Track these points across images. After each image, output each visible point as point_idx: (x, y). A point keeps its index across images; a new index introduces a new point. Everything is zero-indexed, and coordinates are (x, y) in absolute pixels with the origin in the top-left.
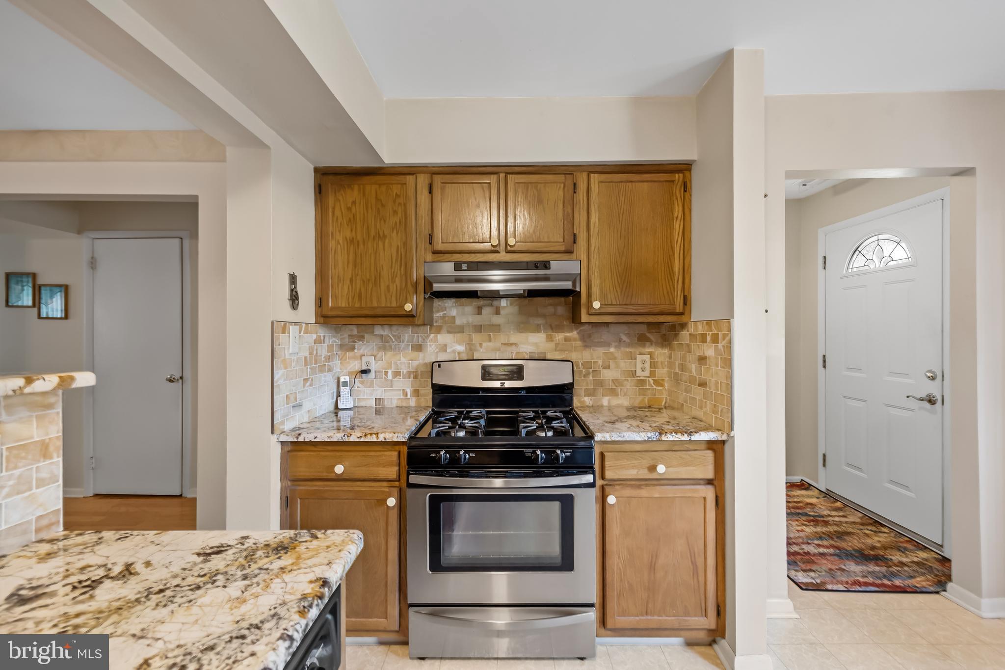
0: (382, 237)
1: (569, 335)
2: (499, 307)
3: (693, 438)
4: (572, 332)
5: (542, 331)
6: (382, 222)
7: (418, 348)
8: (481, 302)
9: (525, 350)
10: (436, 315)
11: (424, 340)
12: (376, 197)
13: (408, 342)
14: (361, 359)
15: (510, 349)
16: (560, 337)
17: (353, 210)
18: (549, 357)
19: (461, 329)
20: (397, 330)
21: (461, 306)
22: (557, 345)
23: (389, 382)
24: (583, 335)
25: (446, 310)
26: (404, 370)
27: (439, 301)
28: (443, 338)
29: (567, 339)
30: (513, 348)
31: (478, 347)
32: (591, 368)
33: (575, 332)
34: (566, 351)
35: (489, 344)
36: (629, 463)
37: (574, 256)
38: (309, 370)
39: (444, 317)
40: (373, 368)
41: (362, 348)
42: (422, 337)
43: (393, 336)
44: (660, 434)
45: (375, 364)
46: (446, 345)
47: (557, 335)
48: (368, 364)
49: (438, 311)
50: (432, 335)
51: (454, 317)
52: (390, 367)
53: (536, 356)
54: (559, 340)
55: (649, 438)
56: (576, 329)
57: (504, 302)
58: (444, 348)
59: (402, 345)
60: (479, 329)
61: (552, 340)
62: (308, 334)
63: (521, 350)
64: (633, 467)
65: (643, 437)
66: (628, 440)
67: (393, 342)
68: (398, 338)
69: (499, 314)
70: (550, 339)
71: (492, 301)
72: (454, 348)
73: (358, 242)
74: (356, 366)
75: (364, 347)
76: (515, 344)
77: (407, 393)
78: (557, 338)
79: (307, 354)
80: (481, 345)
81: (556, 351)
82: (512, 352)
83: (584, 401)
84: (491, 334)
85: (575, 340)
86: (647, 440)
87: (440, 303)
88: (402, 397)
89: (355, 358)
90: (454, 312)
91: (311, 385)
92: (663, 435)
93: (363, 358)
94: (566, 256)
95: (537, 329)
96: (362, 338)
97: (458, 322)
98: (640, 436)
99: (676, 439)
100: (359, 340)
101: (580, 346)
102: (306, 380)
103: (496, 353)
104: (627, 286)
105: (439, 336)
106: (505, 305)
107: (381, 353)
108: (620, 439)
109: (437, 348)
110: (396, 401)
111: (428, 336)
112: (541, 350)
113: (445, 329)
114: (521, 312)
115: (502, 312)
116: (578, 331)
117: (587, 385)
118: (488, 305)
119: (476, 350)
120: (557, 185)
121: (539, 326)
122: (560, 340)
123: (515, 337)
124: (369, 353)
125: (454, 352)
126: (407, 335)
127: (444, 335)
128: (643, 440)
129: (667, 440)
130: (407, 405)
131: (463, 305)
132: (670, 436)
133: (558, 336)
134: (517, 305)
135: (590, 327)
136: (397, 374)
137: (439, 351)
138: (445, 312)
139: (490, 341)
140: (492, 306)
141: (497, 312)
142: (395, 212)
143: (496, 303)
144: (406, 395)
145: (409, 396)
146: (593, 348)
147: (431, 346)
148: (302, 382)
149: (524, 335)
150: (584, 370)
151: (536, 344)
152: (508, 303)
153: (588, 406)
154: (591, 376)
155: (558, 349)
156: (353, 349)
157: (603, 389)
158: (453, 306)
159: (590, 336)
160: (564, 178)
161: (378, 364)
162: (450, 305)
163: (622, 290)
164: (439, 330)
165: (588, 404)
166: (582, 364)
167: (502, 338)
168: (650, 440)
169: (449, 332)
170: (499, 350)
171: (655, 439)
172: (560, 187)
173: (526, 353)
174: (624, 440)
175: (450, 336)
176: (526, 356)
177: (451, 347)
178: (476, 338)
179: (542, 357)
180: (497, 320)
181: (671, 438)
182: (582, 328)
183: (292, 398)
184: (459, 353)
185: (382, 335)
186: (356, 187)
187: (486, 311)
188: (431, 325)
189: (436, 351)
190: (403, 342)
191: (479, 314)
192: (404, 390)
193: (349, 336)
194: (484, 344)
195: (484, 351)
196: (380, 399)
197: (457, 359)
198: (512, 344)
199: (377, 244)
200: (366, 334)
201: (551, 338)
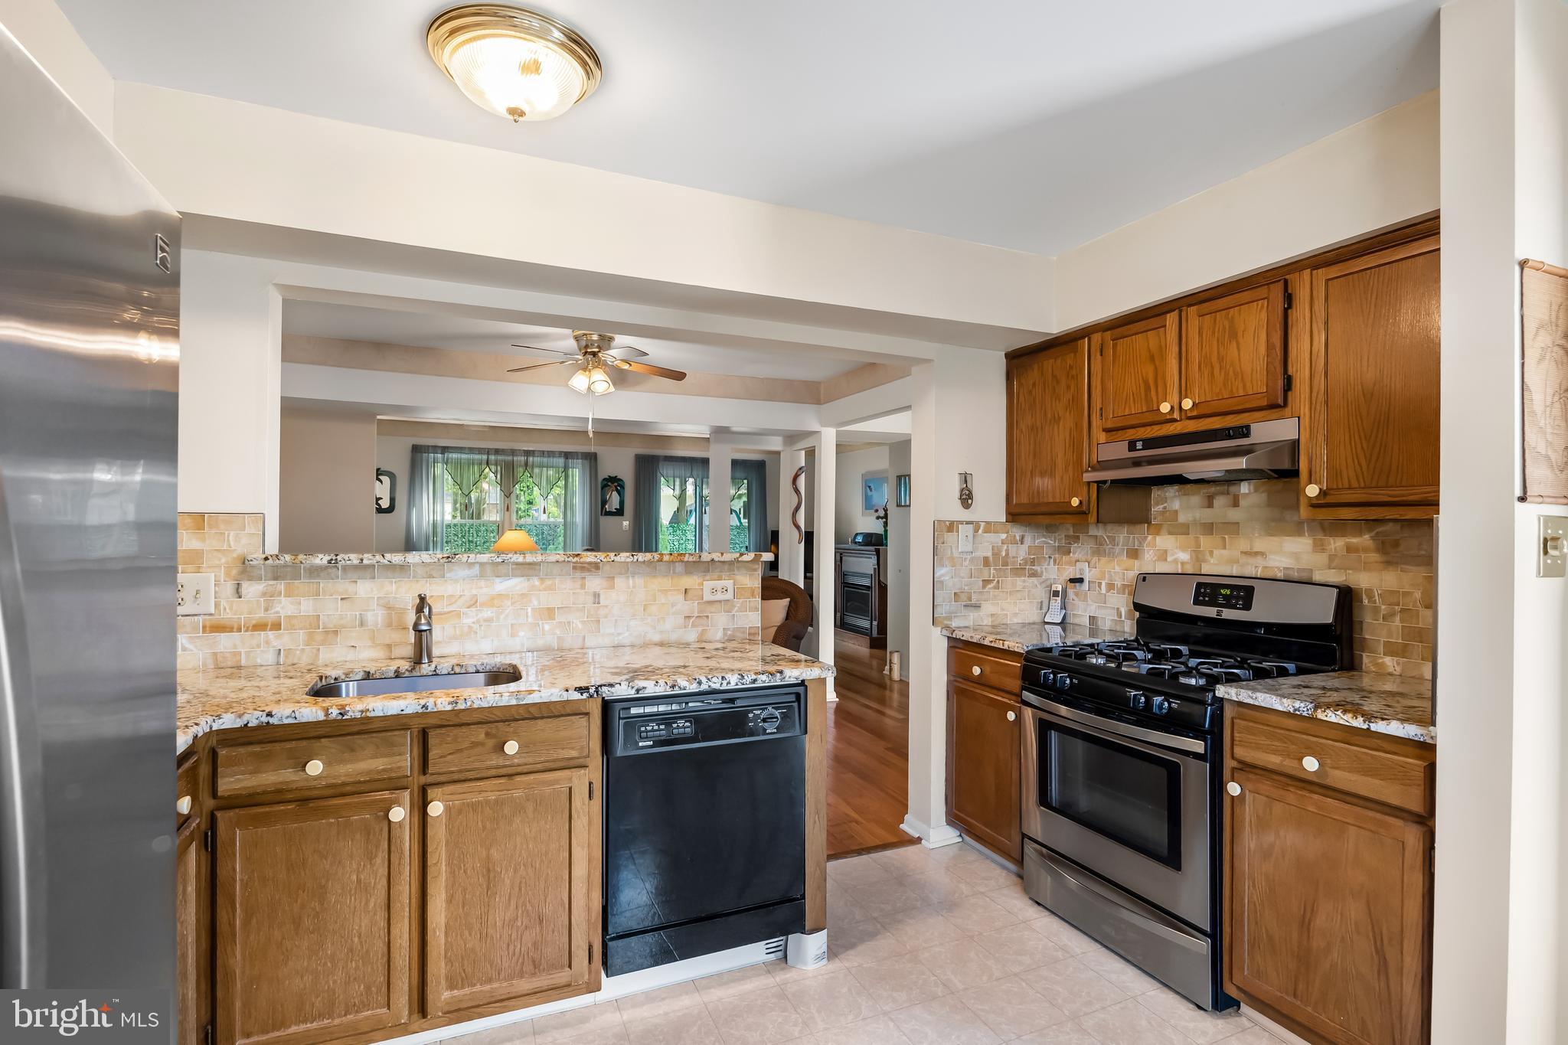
0: (1056, 420)
1: (1354, 540)
2: (1238, 496)
3: (1374, 727)
4: (1361, 536)
5: (1307, 535)
6: (1057, 401)
7: (1134, 554)
8: (1213, 489)
9: (1277, 564)
10: (1156, 509)
11: (1140, 543)
12: (1052, 374)
13: (1123, 546)
14: (1075, 566)
15: (1252, 560)
16: (1337, 544)
17: (1034, 393)
18: (1317, 577)
19: (1183, 530)
20: (1112, 529)
21: (1185, 495)
22: (1332, 558)
23: (1103, 597)
24: (1383, 542)
25: (1166, 502)
26: (1118, 583)
27: (1158, 490)
28: (1164, 541)
29: (1350, 549)
30: (1259, 560)
31: (1208, 556)
32: (1398, 605)
33: (1367, 537)
34: (1349, 569)
35: (1224, 552)
36: (1270, 743)
37: (1288, 411)
38: (992, 571)
39: (1165, 510)
40: (1087, 577)
41: (1079, 551)
42: (1138, 540)
43: (1108, 537)
44: (1316, 708)
45: (1089, 572)
46: (1166, 551)
47: (1332, 542)
48: (1081, 570)
49: (1157, 504)
50: (1150, 537)
51: (1176, 512)
52: (1103, 578)
53: (1295, 575)
54: (1335, 549)
55: (1295, 710)
56: (1370, 531)
57: (1244, 488)
58: (1163, 556)
59: (1117, 550)
60: (1209, 528)
61: (1323, 549)
62: (990, 532)
63: (1271, 564)
64: (1275, 752)
65: (1286, 705)
66: (1263, 705)
67: (1108, 545)
68: (1113, 540)
69: (1238, 506)
70: (1319, 547)
71: (1228, 486)
72: (1176, 556)
73: (1037, 428)
74: (1071, 572)
75: (1079, 550)
76: (1262, 554)
77: (1121, 613)
78: (1333, 546)
79: (989, 554)
80: (1211, 553)
81: (1330, 568)
82: (1256, 567)
83: (1383, 664)
84: (1226, 536)
85: (1366, 550)
86: (1292, 711)
87: (1159, 493)
88: (1116, 618)
89: (1070, 563)
90: (1176, 505)
91: (997, 587)
92: (1319, 711)
93: (1077, 563)
94: (1275, 413)
95: (1298, 530)
96: (1077, 539)
97: (1182, 518)
98: (1282, 704)
99: (1342, 722)
100: (1075, 542)
101: (1376, 562)
102: (986, 582)
103: (1232, 566)
104: (1379, 453)
105: (1158, 538)
106: (1247, 491)
107: (1095, 559)
108: (1251, 702)
109: (1155, 555)
110: (1109, 622)
111: (1146, 538)
112: (1304, 565)
113: (1164, 530)
114: (1270, 504)
115: (1242, 502)
116: (1373, 534)
117: (1390, 635)
118: (1222, 493)
119: (1205, 561)
120: (1258, 305)
121: (1300, 524)
122: (1338, 548)
123: (1261, 544)
124: (1084, 559)
125: (1176, 561)
126: (1121, 536)
127: (1165, 537)
128: (1285, 710)
129: (1325, 719)
130: (1122, 630)
131: (1188, 495)
132: (1330, 714)
133: (1335, 543)
134: (1263, 492)
135: (1398, 527)
136: (1111, 586)
137: (1158, 560)
138: (1165, 505)
139: (1225, 548)
140: (1228, 494)
141: (1236, 504)
142: (1069, 387)
143: (1233, 489)
144: (1121, 617)
145: (1123, 618)
146: (1403, 566)
147: (1148, 553)
148: (981, 583)
149: (1275, 540)
150: (1383, 607)
151: (1296, 556)
152: (1252, 488)
153: (1390, 674)
154: (1398, 618)
155: (1333, 565)
156: (1069, 552)
157: (1423, 647)
158: (1175, 496)
159: (1396, 544)
160: (1266, 291)
161: (1092, 572)
162: (1172, 495)
163: (1370, 462)
164: (1158, 531)
165: (1391, 670)
166: (1380, 595)
167: (1243, 544)
168: (1297, 712)
169: (1170, 533)
170: (1237, 562)
171: (1305, 714)
172: (1262, 306)
173: (1278, 568)
174: (1257, 703)
175: (1172, 538)
176: (1279, 575)
177: (1173, 555)
178: (1205, 541)
179: (1304, 576)
180: (1234, 515)
181: (1331, 716)
182: (1380, 529)
183: (963, 597)
184: (1183, 564)
185: (1096, 536)
186: (1036, 366)
187: (1220, 502)
188: (1149, 523)
189: (1154, 559)
190: (1118, 545)
191: (1209, 507)
192: (1118, 609)
193: (1065, 536)
194: (1216, 552)
195: (1216, 562)
196: (1094, 617)
197: (1180, 572)
198: (1257, 553)
199: (1053, 429)
200: (1081, 535)
201: (1322, 545)
